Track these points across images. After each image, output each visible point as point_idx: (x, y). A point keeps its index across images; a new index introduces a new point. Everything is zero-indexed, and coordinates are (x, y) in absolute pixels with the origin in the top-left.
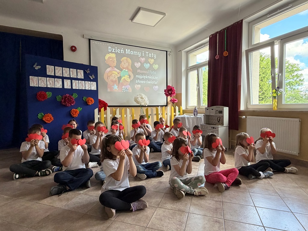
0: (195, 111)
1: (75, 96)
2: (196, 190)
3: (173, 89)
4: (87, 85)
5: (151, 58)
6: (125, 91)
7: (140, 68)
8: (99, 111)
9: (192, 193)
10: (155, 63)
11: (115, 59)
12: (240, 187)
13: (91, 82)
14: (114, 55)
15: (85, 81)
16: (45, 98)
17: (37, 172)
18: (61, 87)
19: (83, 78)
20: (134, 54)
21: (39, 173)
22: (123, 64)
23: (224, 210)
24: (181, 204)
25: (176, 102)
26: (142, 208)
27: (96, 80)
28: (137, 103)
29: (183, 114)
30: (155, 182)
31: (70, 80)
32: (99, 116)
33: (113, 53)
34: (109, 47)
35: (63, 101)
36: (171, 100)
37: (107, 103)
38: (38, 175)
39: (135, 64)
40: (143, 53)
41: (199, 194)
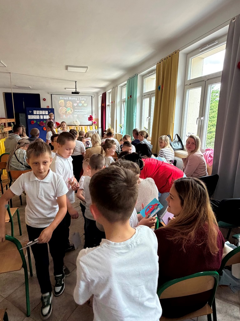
5: (83, 100)
6: (69, 118)
7: (77, 106)
11: (64, 103)
14: (63, 101)
16: (34, 123)
18: (39, 119)
20: (73, 99)
31: (42, 116)
34: (61, 97)
35: (40, 124)
39: (74, 104)
40: (78, 98)
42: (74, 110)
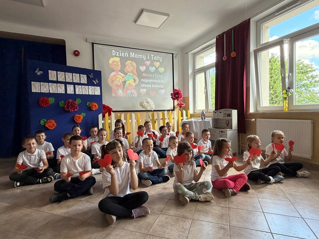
0: (203, 115)
1: (78, 101)
2: (201, 196)
3: (179, 93)
4: (90, 90)
5: (157, 61)
6: (130, 95)
7: (145, 72)
8: (104, 116)
9: (197, 199)
10: (160, 66)
11: (120, 63)
12: (248, 192)
13: (95, 87)
14: (118, 59)
15: (88, 86)
16: (47, 104)
17: (38, 179)
18: (64, 92)
19: (86, 83)
20: (139, 57)
21: (40, 180)
22: (128, 68)
23: (230, 216)
24: (185, 210)
25: (183, 107)
26: (144, 215)
27: (100, 85)
28: (143, 108)
29: (191, 118)
30: (159, 188)
31: (73, 86)
32: (103, 122)
33: (117, 56)
34: (113, 51)
35: (66, 107)
36: (178, 104)
37: (111, 109)
38: (39, 183)
39: (140, 68)
40: (148, 56)
41: (205, 200)
42: (140, 80)
